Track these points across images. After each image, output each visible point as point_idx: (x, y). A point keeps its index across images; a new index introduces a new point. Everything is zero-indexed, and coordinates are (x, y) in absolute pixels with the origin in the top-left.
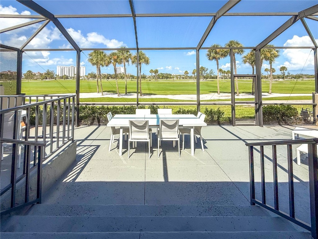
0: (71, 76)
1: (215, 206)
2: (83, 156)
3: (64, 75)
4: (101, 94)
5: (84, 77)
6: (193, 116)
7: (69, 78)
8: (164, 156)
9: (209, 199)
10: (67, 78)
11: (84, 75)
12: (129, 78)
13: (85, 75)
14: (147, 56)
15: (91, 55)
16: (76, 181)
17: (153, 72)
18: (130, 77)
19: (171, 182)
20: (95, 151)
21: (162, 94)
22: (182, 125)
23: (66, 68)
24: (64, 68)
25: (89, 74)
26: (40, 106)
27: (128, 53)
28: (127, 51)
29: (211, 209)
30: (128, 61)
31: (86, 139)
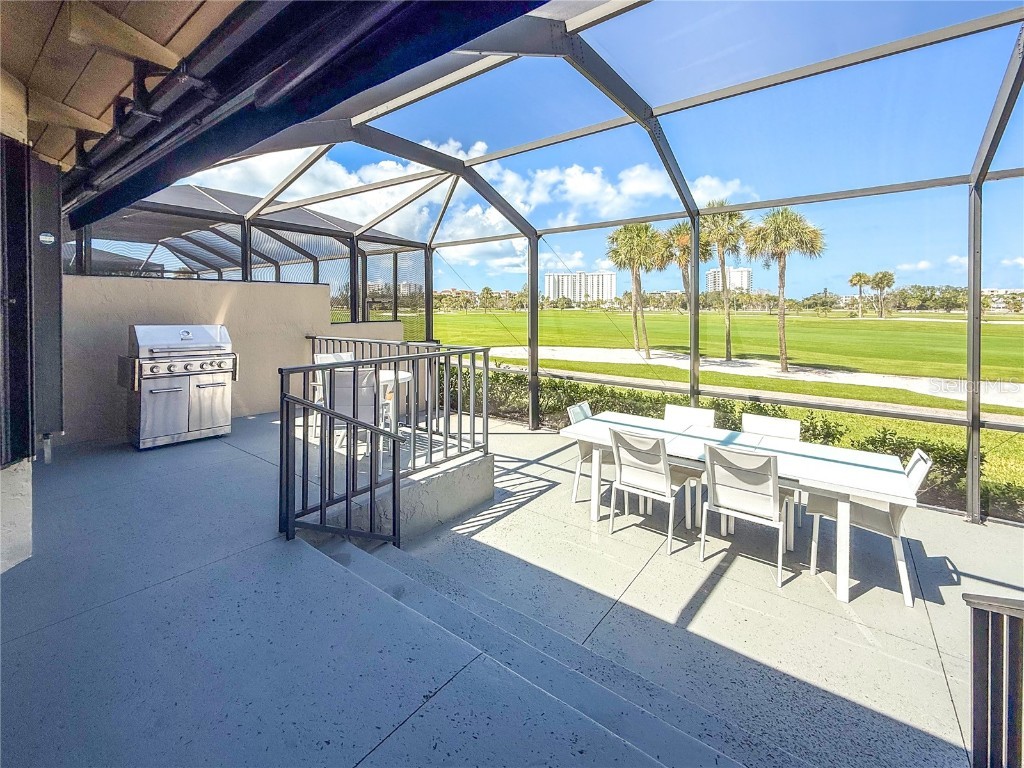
0: (577, 300)
1: (776, 749)
2: (512, 494)
3: (560, 297)
4: (643, 353)
5: (613, 303)
6: (893, 461)
7: (574, 305)
8: (725, 565)
9: (795, 737)
10: (569, 304)
11: (614, 296)
12: (764, 307)
13: (616, 298)
14: (811, 224)
15: (614, 240)
16: (473, 538)
17: (866, 283)
18: (765, 304)
19: (691, 633)
20: (541, 493)
21: (898, 371)
22: (798, 481)
23: (565, 278)
24: (561, 278)
25: (626, 294)
26: (401, 363)
27: (735, 220)
28: (730, 216)
29: (753, 747)
30: (734, 249)
31: (537, 461)
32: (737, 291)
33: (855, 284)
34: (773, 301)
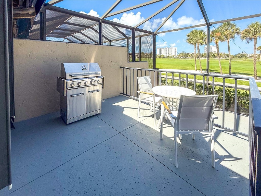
0: (166, 55)
3: (161, 54)
7: (165, 57)
13: (177, 55)
15: (189, 36)
18: (224, 57)
23: (163, 49)
24: (161, 49)
25: (180, 54)
30: (233, 38)
32: (214, 53)
33: (259, 50)
34: (227, 56)
